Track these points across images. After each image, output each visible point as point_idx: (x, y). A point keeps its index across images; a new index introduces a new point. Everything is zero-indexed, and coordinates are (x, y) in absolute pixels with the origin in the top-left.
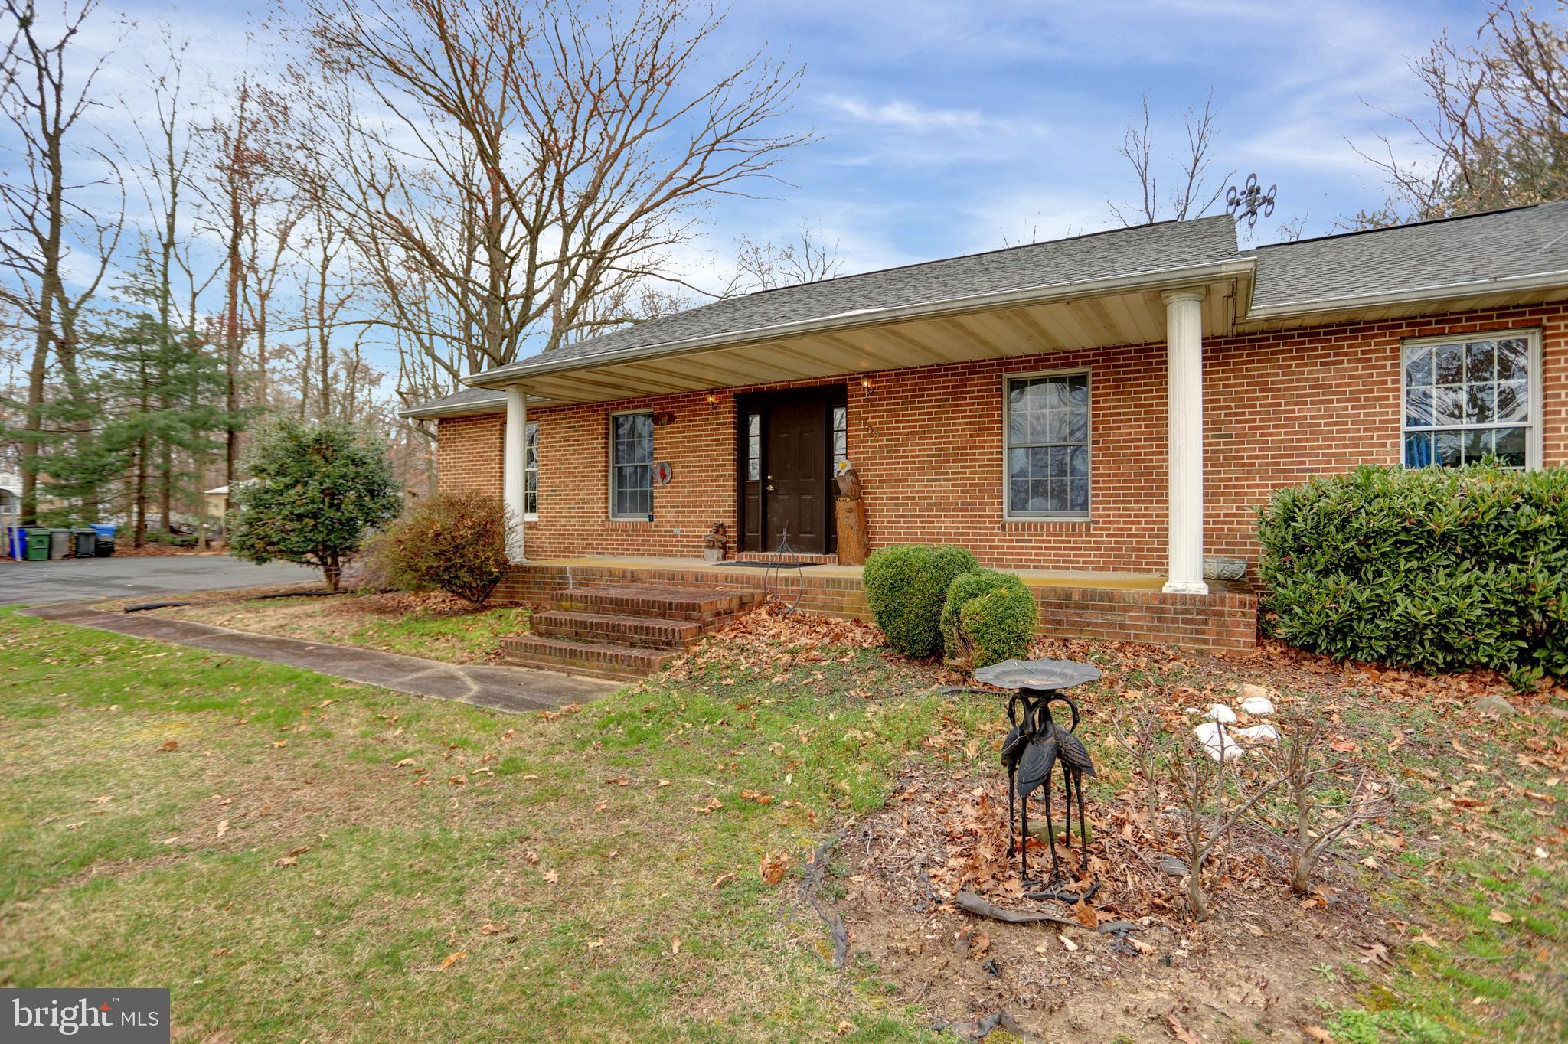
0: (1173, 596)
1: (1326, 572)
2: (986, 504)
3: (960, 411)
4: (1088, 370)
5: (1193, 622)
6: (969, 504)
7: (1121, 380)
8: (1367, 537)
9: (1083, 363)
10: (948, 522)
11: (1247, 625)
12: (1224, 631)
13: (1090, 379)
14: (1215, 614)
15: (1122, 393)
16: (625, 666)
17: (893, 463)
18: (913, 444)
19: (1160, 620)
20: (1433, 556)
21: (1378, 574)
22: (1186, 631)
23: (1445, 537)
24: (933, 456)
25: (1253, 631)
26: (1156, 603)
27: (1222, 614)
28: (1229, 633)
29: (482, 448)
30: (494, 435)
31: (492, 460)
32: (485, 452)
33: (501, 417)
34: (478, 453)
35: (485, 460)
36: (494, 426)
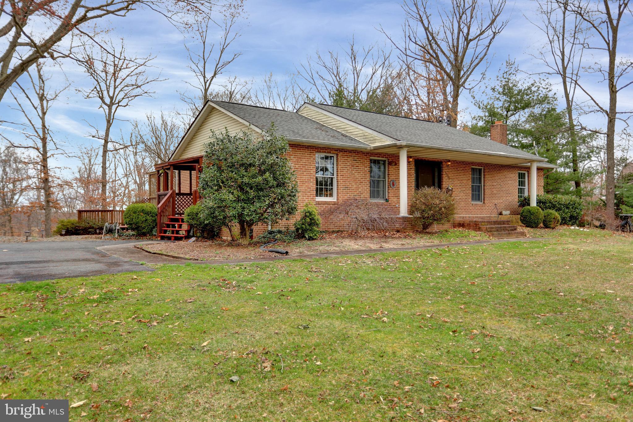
2: (469, 199)
3: (465, 174)
4: (483, 168)
6: (466, 199)
7: (488, 171)
10: (463, 203)
13: (483, 170)
18: (456, 182)
24: (460, 185)
29: (304, 163)
30: (312, 157)
31: (311, 170)
32: (307, 165)
33: (316, 149)
34: (302, 165)
35: (307, 169)
36: (312, 153)
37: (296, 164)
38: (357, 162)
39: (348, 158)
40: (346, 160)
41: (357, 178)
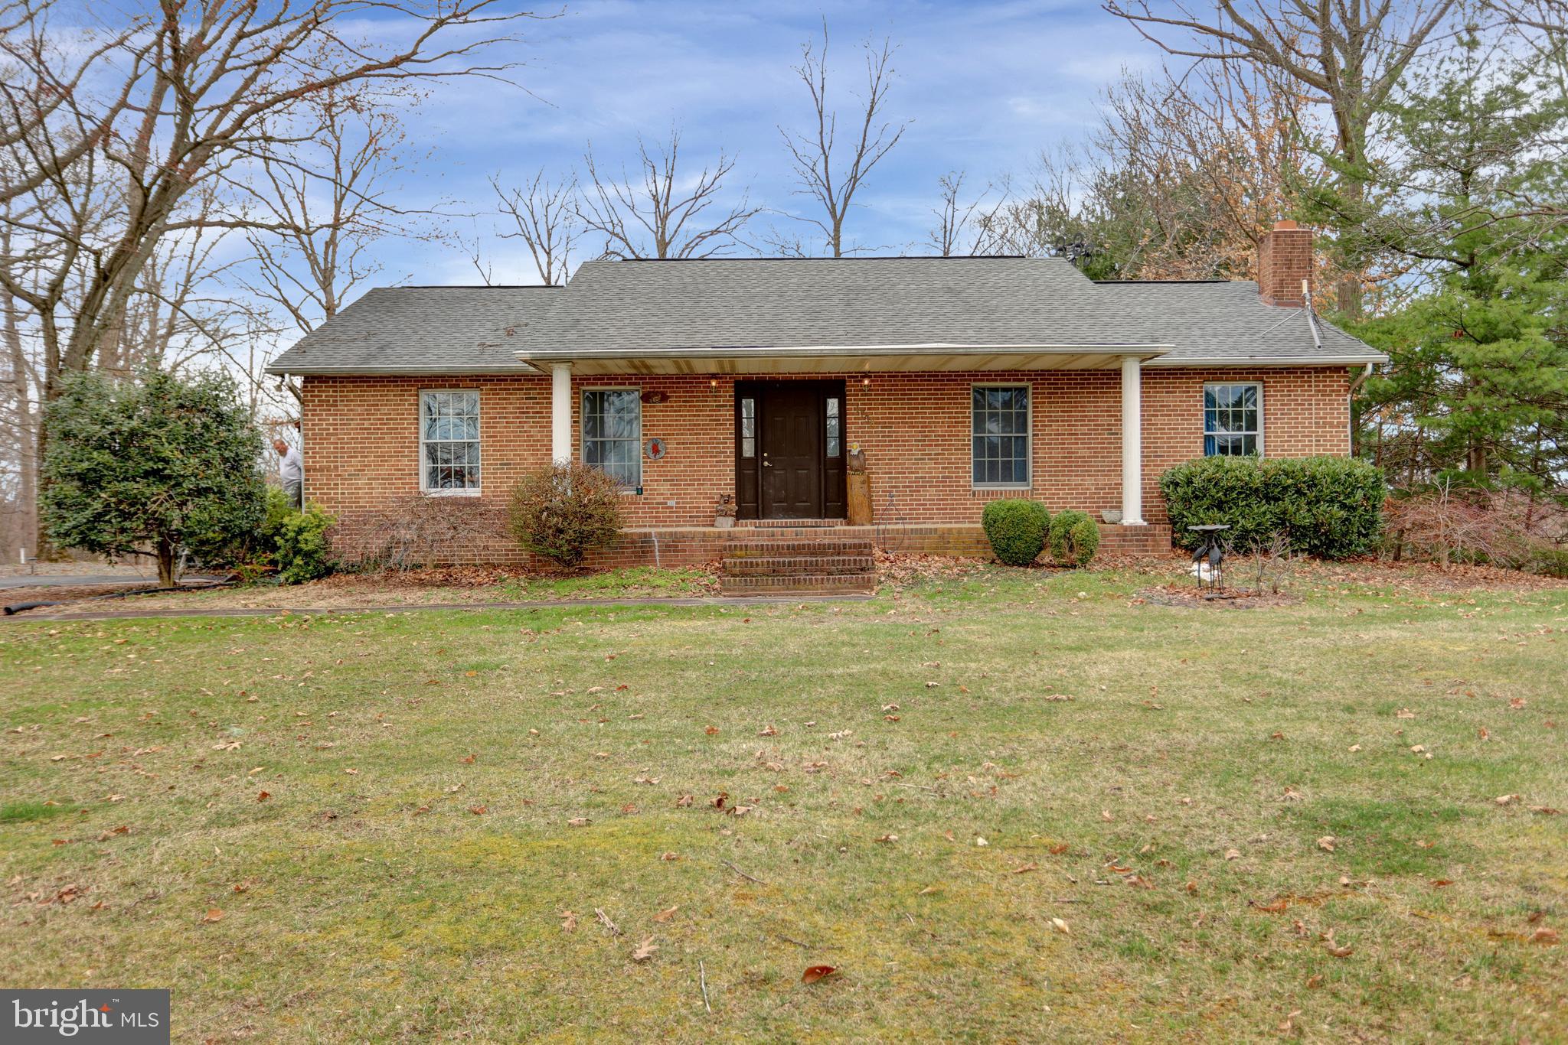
0: (1131, 527)
1: (1208, 509)
2: (961, 477)
3: (940, 408)
4: (1030, 384)
5: (1141, 541)
6: (948, 477)
7: (1052, 393)
8: (1227, 490)
9: (1028, 380)
10: (933, 491)
11: (1167, 540)
12: (1156, 544)
13: (1030, 391)
14: (1152, 535)
15: (1053, 402)
16: (847, 584)
17: (887, 446)
18: (903, 431)
19: (1124, 540)
20: (1253, 500)
21: (1230, 508)
22: (1137, 546)
23: (1257, 489)
24: (920, 441)
25: (1169, 543)
26: (1122, 531)
27: (1155, 535)
28: (1159, 545)
29: (385, 414)
30: (406, 400)
31: (405, 428)
32: (391, 419)
33: (418, 381)
34: (379, 419)
35: (392, 429)
36: (406, 391)
37: (364, 419)
38: (538, 403)
39: (511, 394)
40: (505, 399)
41: (538, 441)
